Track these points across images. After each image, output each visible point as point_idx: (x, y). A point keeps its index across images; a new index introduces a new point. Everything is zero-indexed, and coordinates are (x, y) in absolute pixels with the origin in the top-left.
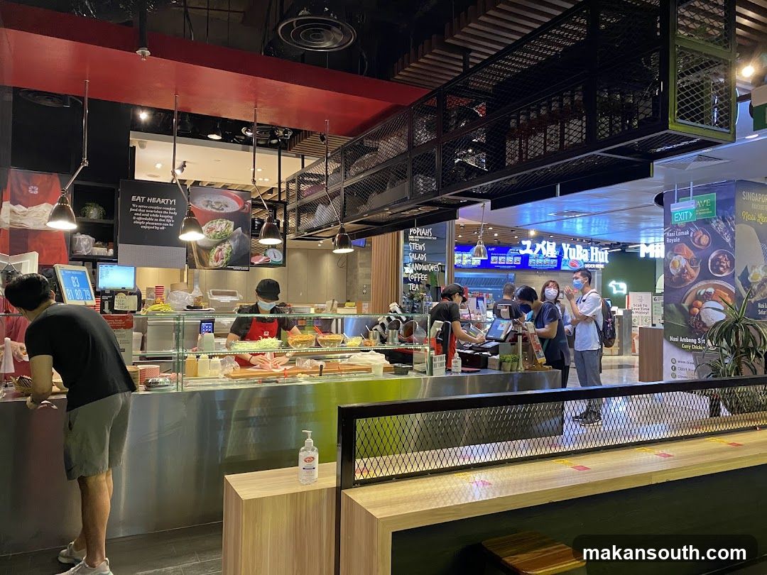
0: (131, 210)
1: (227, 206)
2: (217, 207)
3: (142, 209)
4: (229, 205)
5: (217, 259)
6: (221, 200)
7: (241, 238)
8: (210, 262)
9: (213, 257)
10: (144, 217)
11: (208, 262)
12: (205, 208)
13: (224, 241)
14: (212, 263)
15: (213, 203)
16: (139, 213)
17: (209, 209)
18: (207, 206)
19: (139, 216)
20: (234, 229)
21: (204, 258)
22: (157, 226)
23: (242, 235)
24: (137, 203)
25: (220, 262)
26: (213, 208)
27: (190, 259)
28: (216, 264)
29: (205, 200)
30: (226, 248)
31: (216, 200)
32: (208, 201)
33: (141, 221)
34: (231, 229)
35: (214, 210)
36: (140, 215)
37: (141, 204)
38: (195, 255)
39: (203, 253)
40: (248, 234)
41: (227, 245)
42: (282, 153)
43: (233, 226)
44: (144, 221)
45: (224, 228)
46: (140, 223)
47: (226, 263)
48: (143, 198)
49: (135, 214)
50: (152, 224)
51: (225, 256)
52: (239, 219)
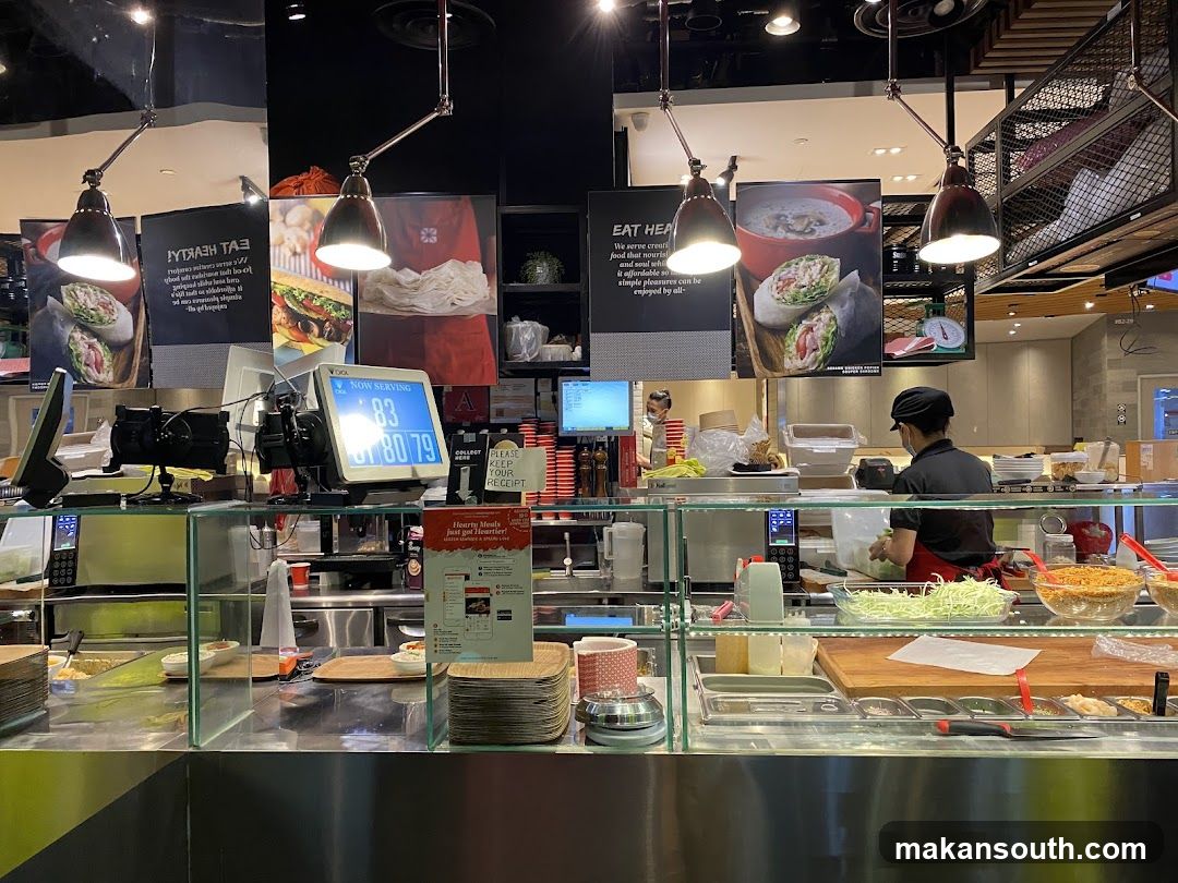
0: (613, 256)
1: (822, 223)
2: (799, 228)
3: (635, 251)
4: (827, 220)
5: (802, 351)
6: (808, 210)
7: (859, 295)
8: (787, 360)
9: (793, 348)
10: (640, 269)
11: (782, 361)
12: (770, 234)
13: (817, 308)
14: (792, 362)
15: (790, 221)
16: (629, 261)
17: (781, 234)
18: (775, 228)
19: (628, 269)
20: (842, 276)
21: (772, 351)
22: (667, 287)
23: (862, 291)
24: (625, 239)
25: (809, 359)
26: (793, 231)
27: (740, 356)
28: (799, 363)
29: (771, 213)
30: (824, 325)
31: (797, 211)
32: (778, 217)
33: (634, 279)
34: (834, 276)
35: (792, 236)
36: (631, 265)
37: (633, 240)
38: (752, 347)
39: (770, 340)
40: (875, 284)
41: (825, 316)
42: (956, 85)
43: (837, 268)
44: (640, 278)
45: (816, 276)
46: (632, 284)
47: (825, 359)
48: (636, 226)
49: (622, 265)
50: (656, 283)
51: (820, 343)
52: (850, 250)
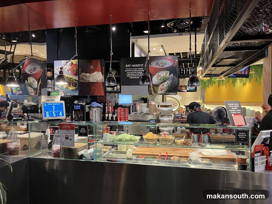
0: (126, 71)
1: (166, 64)
2: (161, 65)
3: (130, 70)
4: (167, 64)
5: (162, 90)
7: (173, 79)
8: (159, 91)
9: (160, 89)
10: (131, 73)
11: (158, 92)
12: (155, 66)
13: (165, 81)
14: (160, 92)
15: (159, 64)
16: (129, 72)
17: (158, 66)
18: (157, 65)
19: (128, 73)
20: (170, 75)
21: (156, 90)
22: (136, 77)
23: (173, 77)
24: (128, 68)
25: (163, 91)
26: (160, 66)
27: (150, 90)
28: (161, 92)
29: (156, 62)
30: (166, 84)
31: (161, 62)
32: (157, 63)
33: (130, 75)
34: (168, 75)
35: (160, 67)
36: (129, 73)
37: (129, 68)
38: (152, 89)
39: (155, 87)
40: (176, 77)
41: (166, 83)
43: (169, 73)
45: (165, 75)
46: (129, 76)
47: (166, 91)
48: (130, 65)
49: (127, 73)
50: (134, 76)
51: (165, 88)
52: (171, 70)
